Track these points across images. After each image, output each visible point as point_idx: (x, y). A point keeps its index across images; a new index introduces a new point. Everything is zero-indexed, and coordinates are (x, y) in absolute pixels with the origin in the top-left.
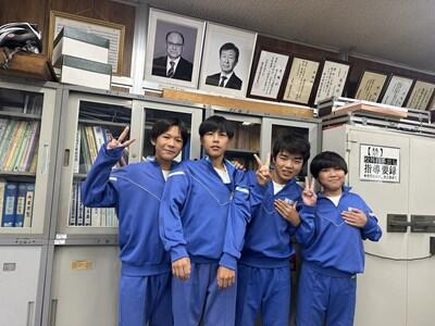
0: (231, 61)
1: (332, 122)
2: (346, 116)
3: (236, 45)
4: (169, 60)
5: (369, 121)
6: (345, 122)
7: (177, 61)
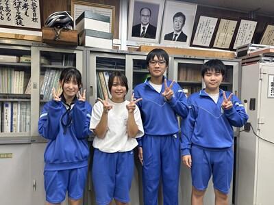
1: (249, 60)
2: (259, 56)
3: (184, 14)
4: (142, 26)
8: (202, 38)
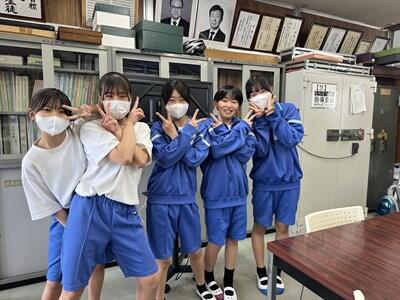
0: (218, 20)
5: (318, 65)
7: (178, 21)
8: (243, 38)
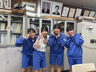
1: (79, 21)
5: (87, 21)
6: (82, 21)
